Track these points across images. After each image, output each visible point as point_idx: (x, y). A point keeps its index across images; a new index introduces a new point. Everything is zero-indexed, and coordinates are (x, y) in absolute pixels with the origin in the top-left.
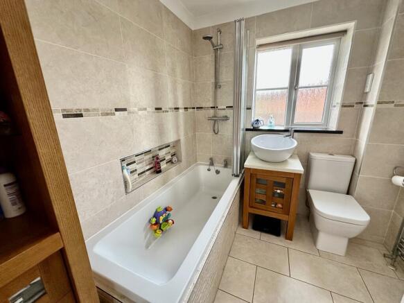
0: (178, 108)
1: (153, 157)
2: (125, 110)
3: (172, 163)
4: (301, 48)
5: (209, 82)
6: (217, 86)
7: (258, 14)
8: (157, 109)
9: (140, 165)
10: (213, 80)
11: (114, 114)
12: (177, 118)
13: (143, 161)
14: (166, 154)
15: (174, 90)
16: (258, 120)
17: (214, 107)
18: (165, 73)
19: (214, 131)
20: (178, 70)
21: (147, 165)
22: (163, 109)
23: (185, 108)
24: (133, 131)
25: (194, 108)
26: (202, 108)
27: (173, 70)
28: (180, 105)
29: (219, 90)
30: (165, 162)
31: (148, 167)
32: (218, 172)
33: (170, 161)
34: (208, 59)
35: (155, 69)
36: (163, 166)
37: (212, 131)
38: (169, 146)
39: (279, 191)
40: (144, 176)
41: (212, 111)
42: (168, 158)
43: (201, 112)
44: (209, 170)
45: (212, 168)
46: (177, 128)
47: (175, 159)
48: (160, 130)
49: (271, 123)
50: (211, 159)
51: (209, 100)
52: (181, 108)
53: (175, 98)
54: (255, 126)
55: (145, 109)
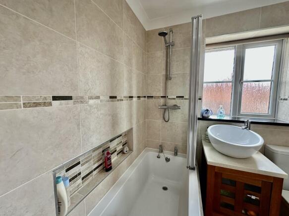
0: (132, 97)
1: (103, 151)
2: (70, 98)
3: (124, 153)
4: (244, 48)
5: (160, 74)
6: (168, 78)
7: (208, 18)
8: (111, 97)
9: (86, 165)
10: (164, 73)
11: (50, 104)
12: (130, 106)
13: (90, 160)
14: (118, 144)
15: (130, 79)
16: (207, 110)
17: (165, 97)
18: (122, 61)
19: (164, 118)
20: (134, 61)
21: (94, 164)
22: (118, 98)
23: (138, 97)
24: (78, 125)
25: (145, 97)
26: (152, 97)
27: (130, 59)
28: (134, 94)
29: (169, 82)
30: (116, 153)
31: (96, 165)
32: (167, 160)
33: (122, 152)
34: (160, 54)
35: (112, 55)
36: (114, 158)
37: (162, 118)
38: (121, 135)
39: (253, 197)
40: (90, 178)
41: (162, 101)
42: (119, 148)
43: (151, 100)
44: (158, 157)
45: (161, 155)
46: (131, 117)
47: (126, 149)
48: (113, 120)
49: (221, 113)
50: (161, 146)
51: (160, 90)
52: (135, 97)
53: (130, 87)
54: (205, 115)
55: (98, 98)
